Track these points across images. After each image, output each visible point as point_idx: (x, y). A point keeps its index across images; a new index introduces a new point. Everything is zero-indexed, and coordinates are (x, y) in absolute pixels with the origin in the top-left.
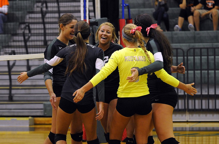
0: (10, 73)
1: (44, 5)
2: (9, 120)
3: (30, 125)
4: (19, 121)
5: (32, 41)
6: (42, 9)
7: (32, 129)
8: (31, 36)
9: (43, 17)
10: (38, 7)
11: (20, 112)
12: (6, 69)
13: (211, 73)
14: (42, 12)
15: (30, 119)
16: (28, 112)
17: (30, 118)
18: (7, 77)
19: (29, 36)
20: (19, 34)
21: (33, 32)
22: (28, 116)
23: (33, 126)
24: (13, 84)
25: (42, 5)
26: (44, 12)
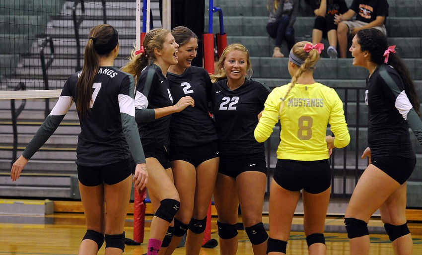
0: (14, 122)
1: (79, 6)
2: (10, 204)
3: (46, 214)
4: (27, 205)
5: (56, 67)
6: (74, 12)
7: (50, 221)
8: (55, 58)
9: (76, 27)
10: (68, 8)
11: (30, 190)
12: (9, 115)
13: (363, 132)
14: (74, 17)
15: (46, 204)
16: (44, 191)
17: (47, 201)
18: (10, 129)
19: (51, 58)
20: (34, 54)
21: (57, 51)
22: (43, 198)
23: (52, 216)
24: (20, 141)
25: (76, 5)
26: (78, 18)
